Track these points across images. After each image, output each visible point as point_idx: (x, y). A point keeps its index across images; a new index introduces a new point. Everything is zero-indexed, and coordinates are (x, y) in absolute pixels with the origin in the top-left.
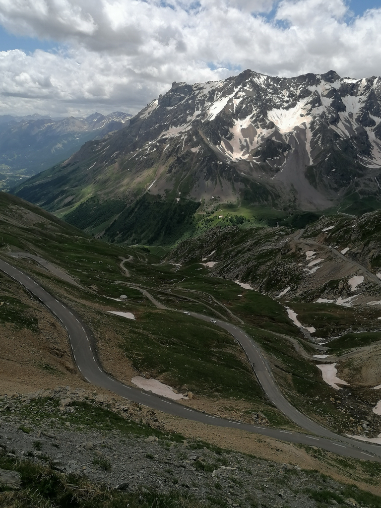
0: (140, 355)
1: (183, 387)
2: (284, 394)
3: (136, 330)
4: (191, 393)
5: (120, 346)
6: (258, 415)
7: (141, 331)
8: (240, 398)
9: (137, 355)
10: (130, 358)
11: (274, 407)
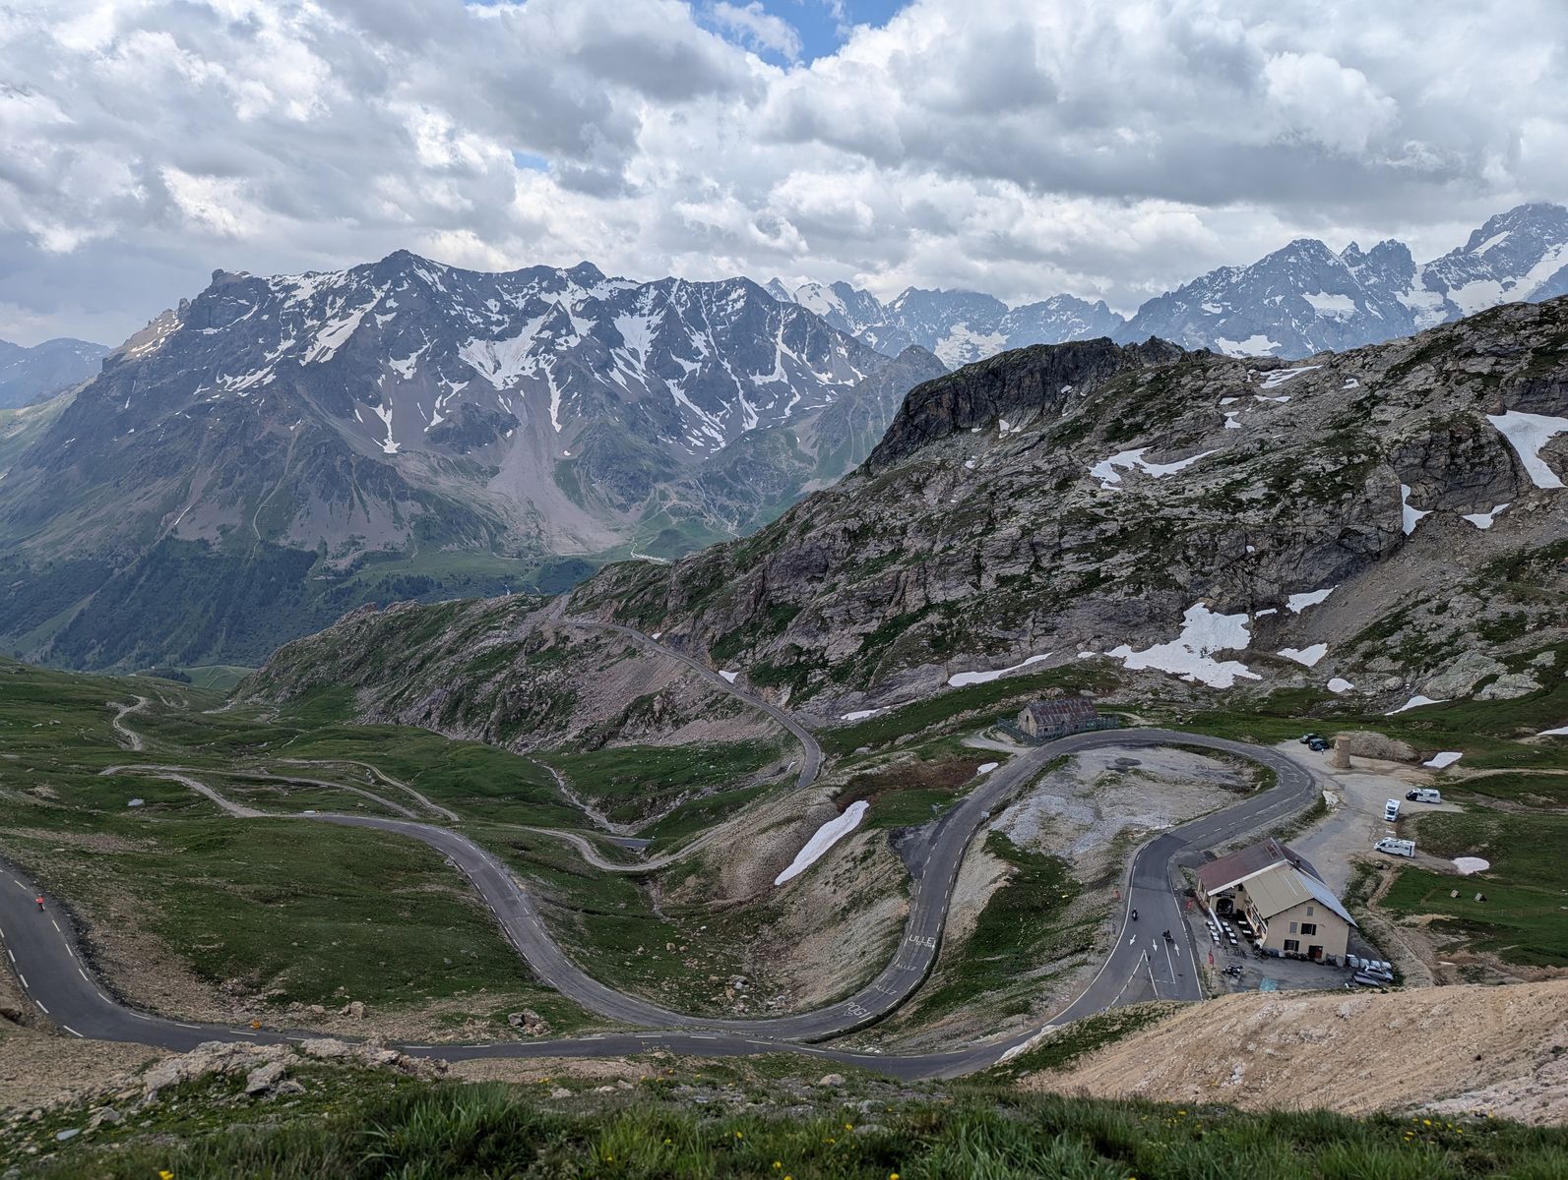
0: (214, 941)
1: (337, 995)
2: (572, 956)
3: (192, 880)
4: (359, 1004)
5: (155, 930)
6: (523, 1018)
7: (205, 880)
8: (477, 989)
9: (203, 941)
10: (185, 952)
11: (554, 990)
